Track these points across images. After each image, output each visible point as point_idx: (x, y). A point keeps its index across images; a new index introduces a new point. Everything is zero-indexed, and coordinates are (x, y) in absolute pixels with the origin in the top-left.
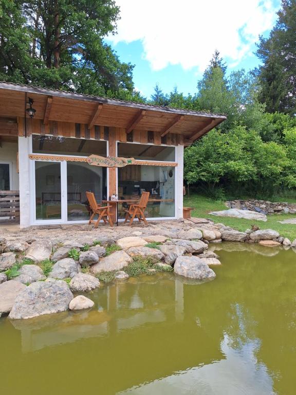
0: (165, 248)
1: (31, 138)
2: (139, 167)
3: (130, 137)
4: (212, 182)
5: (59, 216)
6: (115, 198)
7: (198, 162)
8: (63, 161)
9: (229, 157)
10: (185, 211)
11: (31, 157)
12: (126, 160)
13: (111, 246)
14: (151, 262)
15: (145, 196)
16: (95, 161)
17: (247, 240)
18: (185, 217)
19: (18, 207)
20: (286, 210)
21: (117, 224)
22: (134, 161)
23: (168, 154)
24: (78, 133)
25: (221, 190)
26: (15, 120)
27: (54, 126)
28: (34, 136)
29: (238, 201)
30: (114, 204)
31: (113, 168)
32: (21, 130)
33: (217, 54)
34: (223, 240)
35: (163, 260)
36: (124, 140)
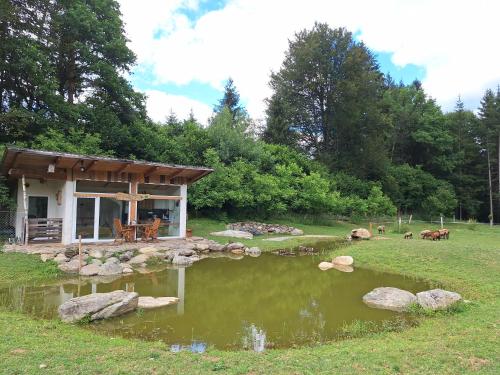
0: (168, 253)
1: (75, 182)
2: (153, 200)
3: (147, 179)
4: (217, 207)
5: (92, 236)
6: (134, 223)
7: (205, 190)
8: (97, 197)
9: (229, 187)
10: (187, 232)
11: (75, 195)
12: (144, 195)
13: (136, 252)
14: (159, 259)
15: (157, 222)
16: (120, 196)
17: (224, 250)
18: (188, 236)
19: (61, 229)
20: (277, 230)
21: (136, 241)
22: (149, 196)
23: (175, 191)
24: (109, 177)
25: (225, 214)
26: (65, 170)
27: (93, 173)
28: (78, 182)
29: (240, 224)
30: (133, 227)
31: (133, 201)
32: (69, 177)
33: (231, 82)
34: (211, 251)
35: (166, 258)
36: (143, 181)
